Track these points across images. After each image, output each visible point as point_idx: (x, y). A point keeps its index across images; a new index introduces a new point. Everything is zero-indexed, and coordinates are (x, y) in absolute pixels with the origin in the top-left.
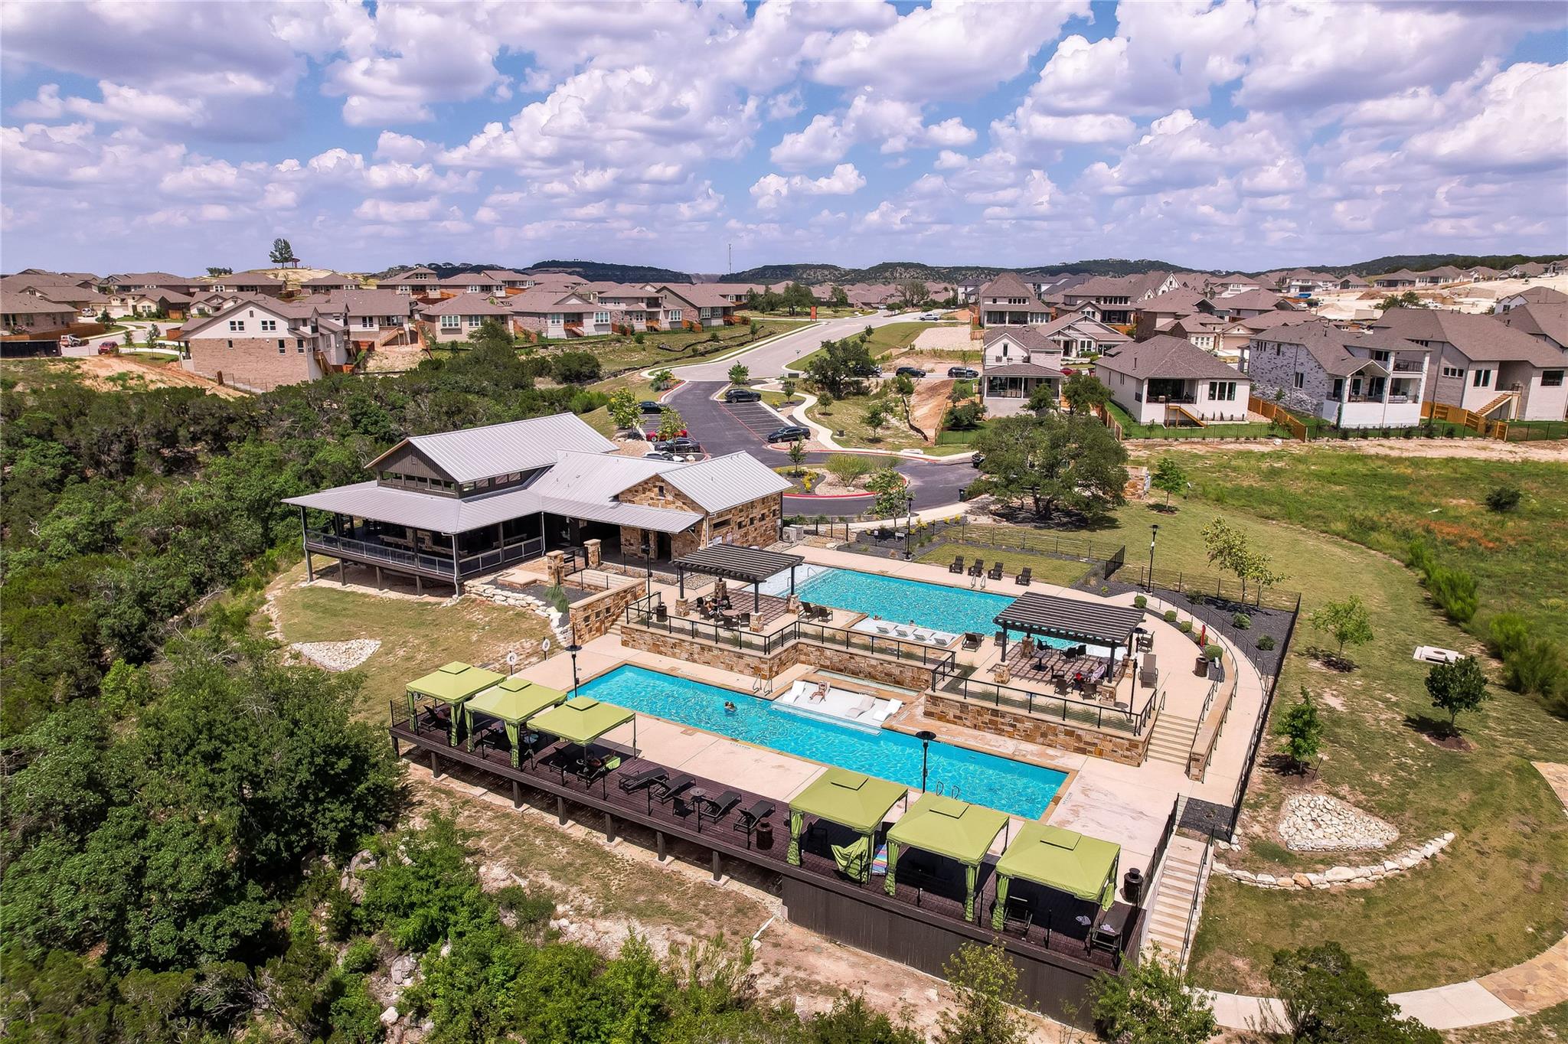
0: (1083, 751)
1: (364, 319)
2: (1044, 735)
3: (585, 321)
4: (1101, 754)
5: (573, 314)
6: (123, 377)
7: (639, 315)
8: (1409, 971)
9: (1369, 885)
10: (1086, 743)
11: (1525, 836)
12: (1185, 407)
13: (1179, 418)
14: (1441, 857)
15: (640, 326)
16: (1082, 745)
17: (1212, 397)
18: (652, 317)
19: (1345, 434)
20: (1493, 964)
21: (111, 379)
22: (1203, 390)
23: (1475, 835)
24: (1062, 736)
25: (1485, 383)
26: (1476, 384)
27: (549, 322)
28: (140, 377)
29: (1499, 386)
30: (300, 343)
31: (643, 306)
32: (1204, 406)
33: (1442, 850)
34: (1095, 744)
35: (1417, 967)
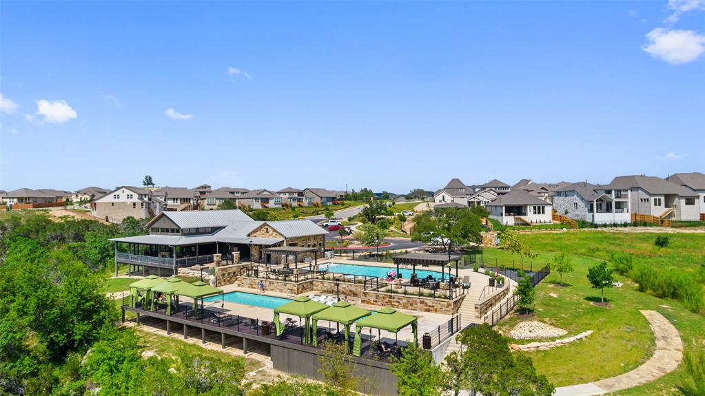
0: (428, 310)
1: (174, 199)
2: (411, 305)
3: (270, 201)
4: (436, 311)
5: (265, 198)
6: (66, 217)
7: (294, 199)
8: (560, 379)
9: (547, 349)
10: (430, 306)
11: (627, 332)
12: (523, 217)
13: (519, 222)
14: (584, 339)
15: (295, 204)
16: (428, 308)
17: (535, 213)
18: (300, 200)
19: (596, 226)
20: (601, 376)
21: (61, 218)
22: (530, 209)
23: (603, 332)
24: (419, 304)
25: (660, 205)
26: (656, 205)
27: (254, 201)
28: (73, 217)
29: (667, 206)
30: (142, 204)
31: (296, 195)
32: (531, 217)
33: (586, 337)
34: (433, 306)
35: (564, 377)
